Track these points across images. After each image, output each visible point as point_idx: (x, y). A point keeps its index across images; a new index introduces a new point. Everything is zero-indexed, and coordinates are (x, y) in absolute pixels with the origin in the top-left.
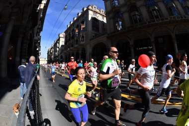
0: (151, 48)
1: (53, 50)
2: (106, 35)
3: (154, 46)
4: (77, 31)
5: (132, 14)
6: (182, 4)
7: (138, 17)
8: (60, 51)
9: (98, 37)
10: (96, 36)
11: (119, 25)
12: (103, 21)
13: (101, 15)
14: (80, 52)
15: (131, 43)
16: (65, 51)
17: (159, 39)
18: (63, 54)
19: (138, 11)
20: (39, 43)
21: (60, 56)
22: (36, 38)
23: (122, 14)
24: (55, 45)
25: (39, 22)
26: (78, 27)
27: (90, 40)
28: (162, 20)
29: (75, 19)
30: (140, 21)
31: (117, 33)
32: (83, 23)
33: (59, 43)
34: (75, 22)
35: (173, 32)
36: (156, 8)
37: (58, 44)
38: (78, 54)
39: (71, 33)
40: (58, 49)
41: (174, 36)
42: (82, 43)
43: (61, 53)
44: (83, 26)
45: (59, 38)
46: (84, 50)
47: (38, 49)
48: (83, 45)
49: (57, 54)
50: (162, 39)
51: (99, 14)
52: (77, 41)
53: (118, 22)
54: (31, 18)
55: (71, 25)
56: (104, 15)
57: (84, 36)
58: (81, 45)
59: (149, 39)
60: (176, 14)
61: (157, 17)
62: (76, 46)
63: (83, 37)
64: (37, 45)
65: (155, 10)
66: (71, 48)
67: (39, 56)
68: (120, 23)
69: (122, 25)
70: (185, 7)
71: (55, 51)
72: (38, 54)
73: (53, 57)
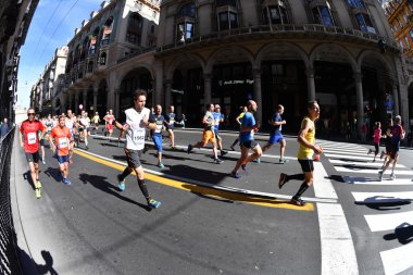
0: (251, 82)
1: (41, 86)
2: (154, 51)
3: (259, 80)
4: (93, 42)
5: (220, 10)
6: (352, 8)
7: (232, 17)
8: (55, 90)
9: (136, 55)
10: (133, 53)
11: (185, 31)
12: (152, 22)
13: (152, 7)
14: (96, 89)
15: (207, 70)
16: (65, 89)
17: (274, 67)
18: (61, 95)
19: (234, 5)
20: (16, 73)
21: (54, 101)
22: (9, 62)
23: (197, 9)
24: (47, 75)
25: (20, 25)
26: (98, 32)
27: (119, 61)
28: (287, 28)
29: (95, 15)
30: (234, 24)
31: (176, 48)
32: (108, 23)
33: (54, 70)
34: (92, 21)
35: (309, 55)
36: (280, 4)
37: (52, 73)
38: (90, 93)
39: (81, 47)
40: (51, 85)
41: (309, 63)
42: (101, 68)
43: (56, 94)
44: (107, 31)
45: (56, 58)
46: (104, 85)
47: (11, 89)
48: (102, 73)
49: (48, 95)
50: (280, 66)
51: (149, 5)
52: (91, 63)
53: (183, 24)
54: (5, 17)
55: (83, 29)
56: (158, 7)
57: (107, 52)
58: (98, 74)
59: (249, 63)
60: (326, 23)
61: (275, 21)
62: (88, 75)
63: (104, 55)
64: (10, 78)
65: (276, 7)
66: (78, 81)
67: (13, 103)
68: (189, 26)
69: (192, 32)
70: (359, 14)
71: (46, 89)
72: (12, 99)
73: (40, 103)
